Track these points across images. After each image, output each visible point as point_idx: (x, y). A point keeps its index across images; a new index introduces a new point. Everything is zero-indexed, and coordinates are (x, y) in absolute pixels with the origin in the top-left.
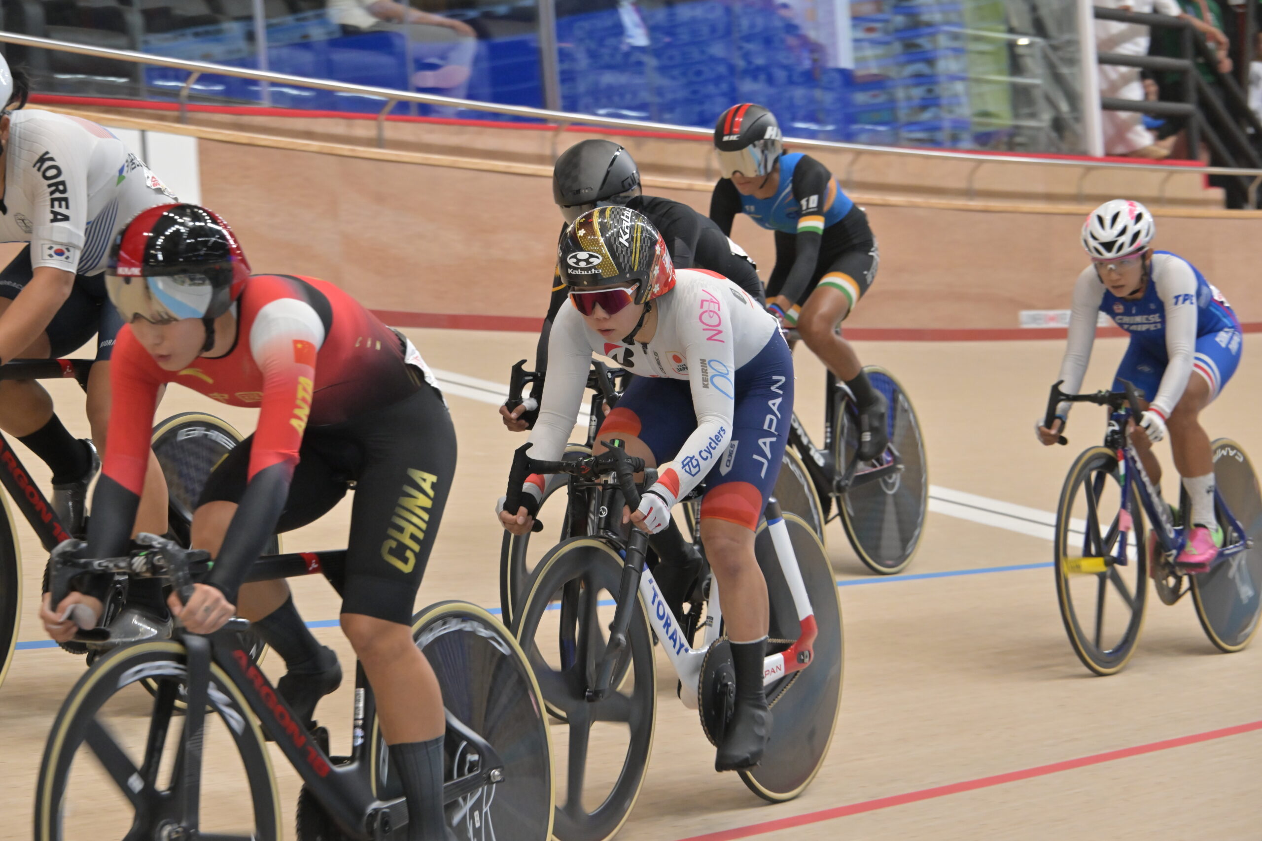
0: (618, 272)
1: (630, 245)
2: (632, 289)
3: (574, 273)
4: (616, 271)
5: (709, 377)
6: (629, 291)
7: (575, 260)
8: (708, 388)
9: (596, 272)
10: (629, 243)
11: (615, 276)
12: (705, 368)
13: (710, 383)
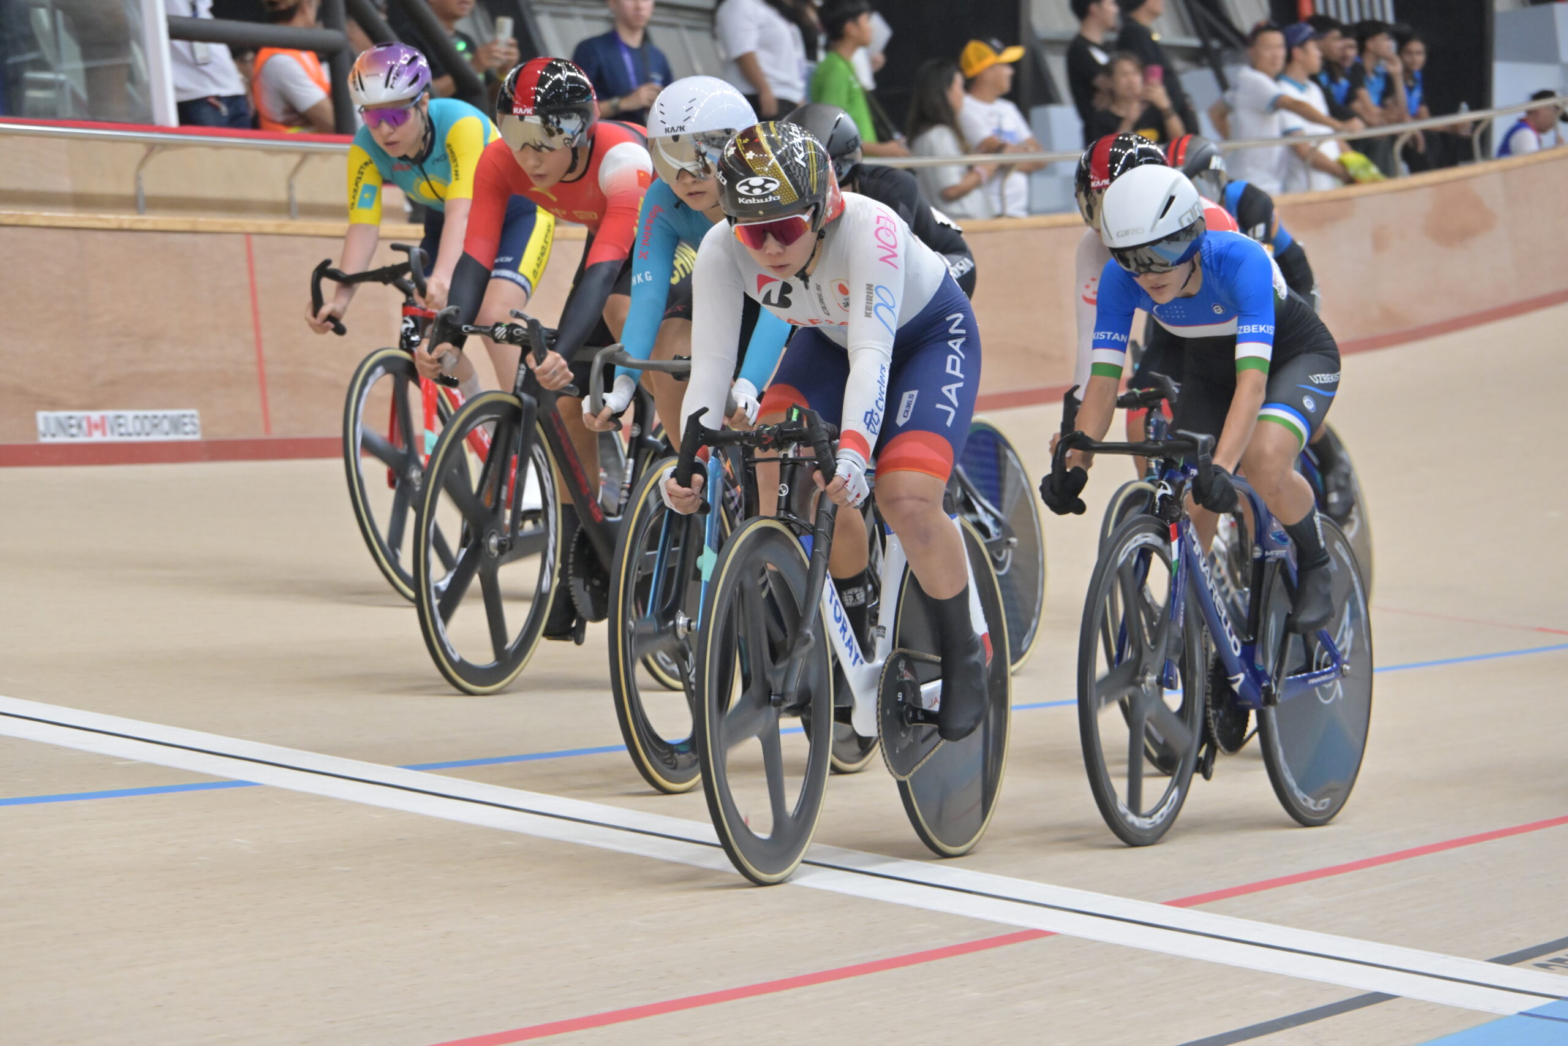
0: (797, 197)
1: (807, 165)
2: (808, 215)
3: (746, 202)
4: (795, 196)
5: (873, 306)
6: (806, 218)
7: (747, 188)
8: (870, 317)
9: (774, 199)
10: (805, 162)
11: (795, 202)
12: (871, 295)
13: (873, 312)
